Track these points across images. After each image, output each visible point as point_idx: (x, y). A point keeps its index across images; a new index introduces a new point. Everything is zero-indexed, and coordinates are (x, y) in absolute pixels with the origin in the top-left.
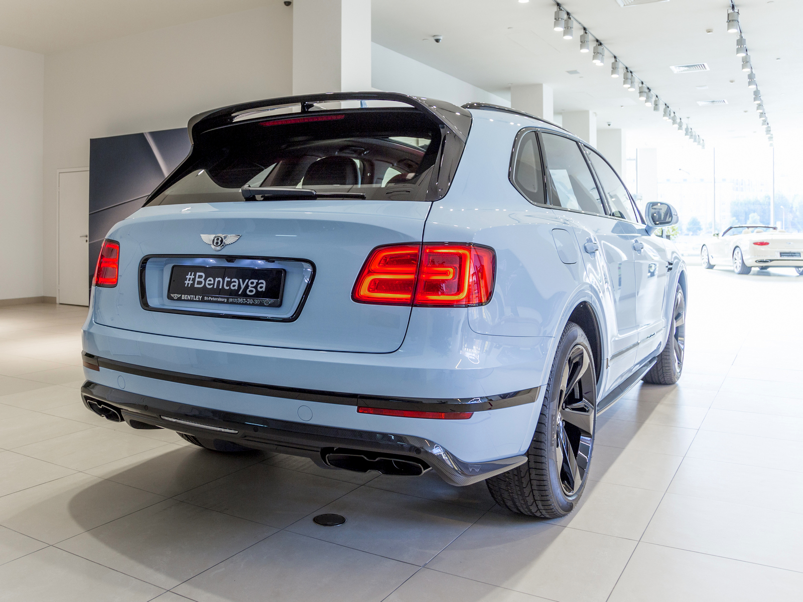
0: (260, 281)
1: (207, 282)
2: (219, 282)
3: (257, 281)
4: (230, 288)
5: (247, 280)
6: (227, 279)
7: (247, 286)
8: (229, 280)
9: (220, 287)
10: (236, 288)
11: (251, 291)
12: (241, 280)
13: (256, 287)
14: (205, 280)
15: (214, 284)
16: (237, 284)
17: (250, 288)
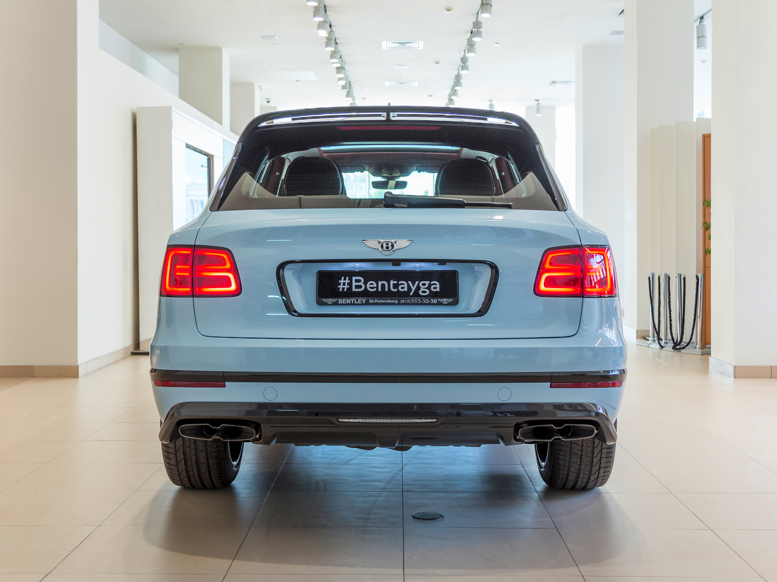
0: (432, 283)
1: (368, 286)
2: (383, 285)
3: (429, 282)
4: (398, 290)
5: (417, 282)
6: (392, 282)
7: (418, 288)
8: (396, 282)
9: (386, 290)
10: (406, 289)
11: (423, 292)
12: (410, 282)
13: (429, 288)
14: (365, 283)
15: (377, 287)
16: (406, 286)
17: (422, 290)
